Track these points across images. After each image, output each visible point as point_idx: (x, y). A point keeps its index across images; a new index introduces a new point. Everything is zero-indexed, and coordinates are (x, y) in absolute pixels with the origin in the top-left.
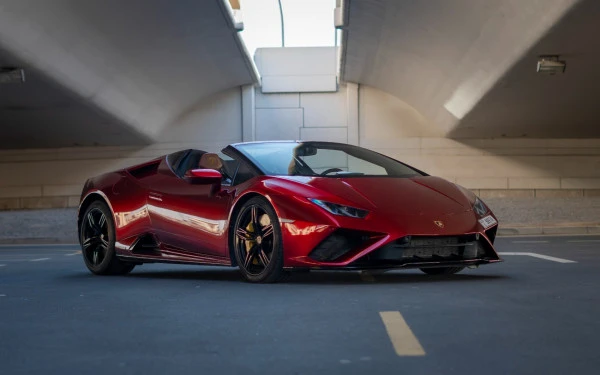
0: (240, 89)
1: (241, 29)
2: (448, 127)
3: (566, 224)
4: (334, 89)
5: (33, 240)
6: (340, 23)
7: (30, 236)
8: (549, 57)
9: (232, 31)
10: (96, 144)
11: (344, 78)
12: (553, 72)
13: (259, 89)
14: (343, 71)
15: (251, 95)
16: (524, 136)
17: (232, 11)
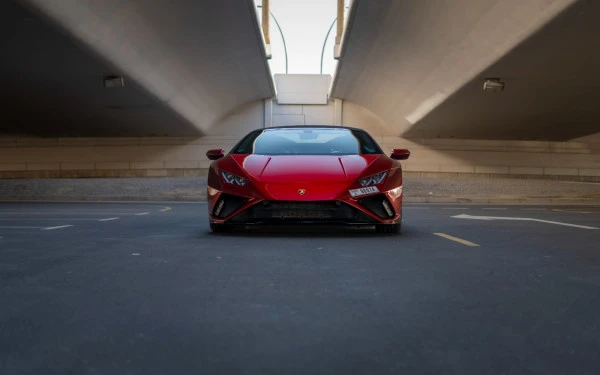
0: (263, 101)
1: (270, 58)
2: (403, 129)
3: (503, 197)
4: (325, 102)
5: (128, 198)
6: (338, 55)
7: (126, 195)
8: (492, 79)
9: (263, 59)
10: (166, 135)
11: (333, 96)
12: (495, 90)
13: (275, 101)
14: (333, 90)
15: (270, 105)
16: (452, 137)
17: (265, 45)
